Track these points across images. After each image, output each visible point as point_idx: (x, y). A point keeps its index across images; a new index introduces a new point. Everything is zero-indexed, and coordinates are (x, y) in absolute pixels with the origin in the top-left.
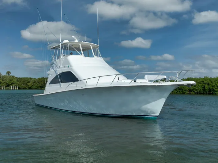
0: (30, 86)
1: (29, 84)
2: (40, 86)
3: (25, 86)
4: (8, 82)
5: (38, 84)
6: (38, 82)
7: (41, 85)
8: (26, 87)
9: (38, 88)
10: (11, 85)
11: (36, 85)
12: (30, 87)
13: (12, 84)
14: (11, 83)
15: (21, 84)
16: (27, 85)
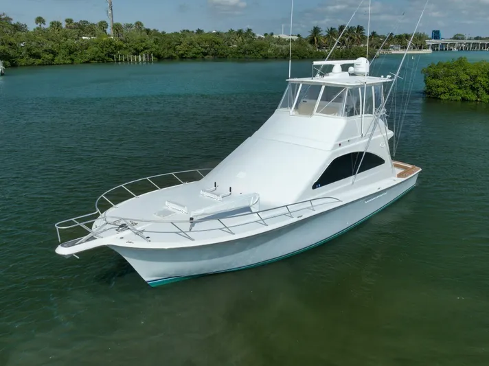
0: (181, 52)
1: (178, 47)
2: (202, 52)
3: (171, 53)
4: (136, 46)
5: (197, 46)
6: (199, 44)
7: (203, 50)
8: (174, 55)
9: (198, 56)
10: (142, 51)
11: (195, 50)
12: (182, 55)
13: (145, 48)
14: (142, 48)
15: (164, 49)
16: (175, 50)
